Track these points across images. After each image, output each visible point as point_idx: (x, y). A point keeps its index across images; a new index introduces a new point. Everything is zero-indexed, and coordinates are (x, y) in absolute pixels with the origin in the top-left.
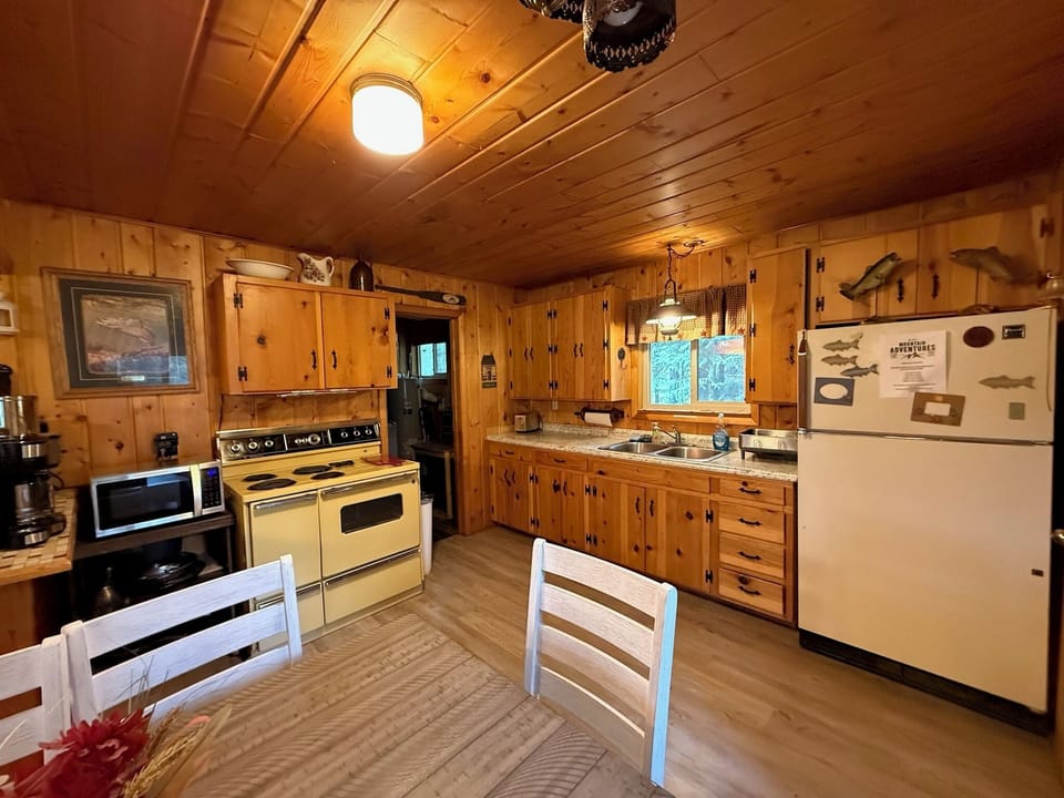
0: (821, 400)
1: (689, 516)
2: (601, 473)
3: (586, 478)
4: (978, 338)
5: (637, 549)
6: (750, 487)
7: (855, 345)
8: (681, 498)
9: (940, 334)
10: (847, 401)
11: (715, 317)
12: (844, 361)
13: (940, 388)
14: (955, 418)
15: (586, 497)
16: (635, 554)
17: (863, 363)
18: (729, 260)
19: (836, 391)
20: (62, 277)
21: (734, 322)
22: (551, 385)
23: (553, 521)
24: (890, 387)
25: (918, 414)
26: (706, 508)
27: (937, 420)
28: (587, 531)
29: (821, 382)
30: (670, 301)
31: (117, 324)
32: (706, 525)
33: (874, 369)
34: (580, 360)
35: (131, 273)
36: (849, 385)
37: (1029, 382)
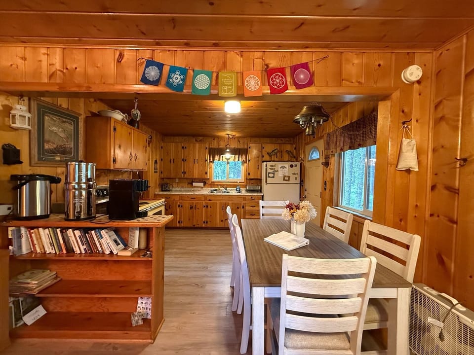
0: (269, 177)
1: (238, 208)
2: (210, 200)
3: (204, 203)
4: (292, 166)
5: (222, 221)
6: (253, 198)
7: (275, 166)
8: (235, 204)
9: (287, 165)
10: (273, 177)
11: (237, 156)
12: (273, 169)
13: (287, 175)
14: (289, 180)
15: (204, 209)
16: (221, 223)
17: (276, 170)
18: (239, 142)
19: (271, 175)
20: (39, 103)
21: (242, 158)
22: (183, 173)
23: (189, 219)
24: (280, 174)
25: (284, 180)
26: (242, 205)
27: (286, 180)
28: (204, 220)
29: (269, 173)
30: (228, 150)
31: (56, 130)
32: (242, 210)
33: (278, 171)
34: (196, 165)
35: (60, 105)
36: (274, 174)
37: (297, 174)
